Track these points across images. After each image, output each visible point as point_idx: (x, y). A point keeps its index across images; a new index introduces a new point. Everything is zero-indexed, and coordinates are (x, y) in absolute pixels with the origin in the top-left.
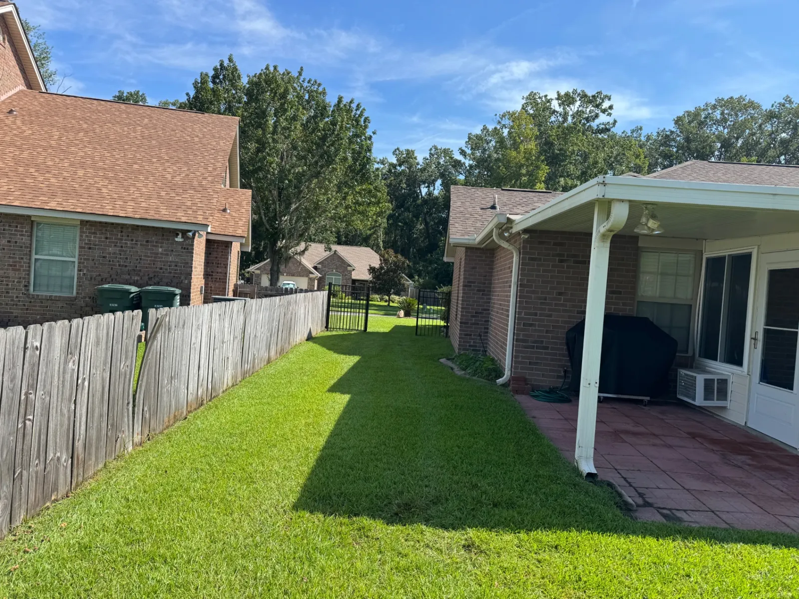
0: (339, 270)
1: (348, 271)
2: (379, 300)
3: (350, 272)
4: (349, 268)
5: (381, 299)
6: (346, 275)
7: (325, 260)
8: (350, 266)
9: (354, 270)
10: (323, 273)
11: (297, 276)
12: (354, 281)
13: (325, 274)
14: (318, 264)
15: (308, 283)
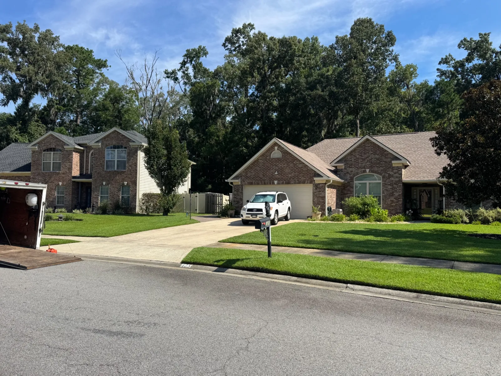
0: (376, 169)
1: (393, 168)
2: (466, 219)
3: (399, 170)
4: (395, 163)
5: (472, 219)
6: (390, 176)
7: (351, 153)
8: (397, 159)
9: (406, 166)
10: (348, 177)
11: (295, 183)
12: (409, 187)
13: (352, 179)
14: (338, 162)
15: (314, 193)
